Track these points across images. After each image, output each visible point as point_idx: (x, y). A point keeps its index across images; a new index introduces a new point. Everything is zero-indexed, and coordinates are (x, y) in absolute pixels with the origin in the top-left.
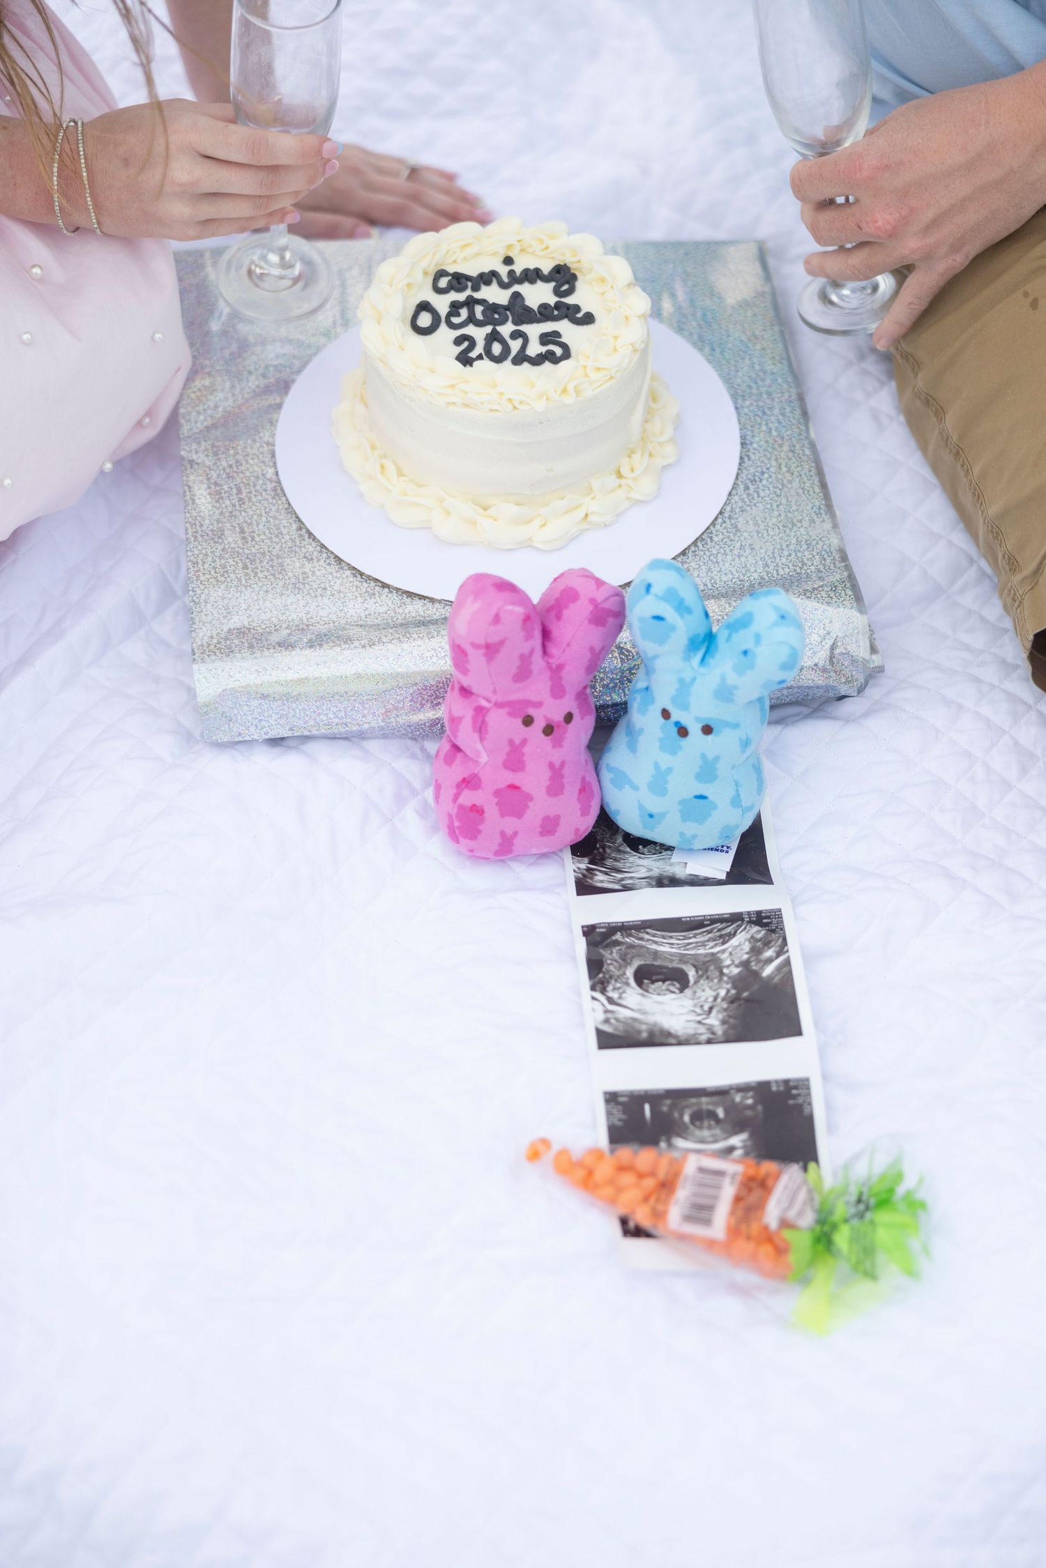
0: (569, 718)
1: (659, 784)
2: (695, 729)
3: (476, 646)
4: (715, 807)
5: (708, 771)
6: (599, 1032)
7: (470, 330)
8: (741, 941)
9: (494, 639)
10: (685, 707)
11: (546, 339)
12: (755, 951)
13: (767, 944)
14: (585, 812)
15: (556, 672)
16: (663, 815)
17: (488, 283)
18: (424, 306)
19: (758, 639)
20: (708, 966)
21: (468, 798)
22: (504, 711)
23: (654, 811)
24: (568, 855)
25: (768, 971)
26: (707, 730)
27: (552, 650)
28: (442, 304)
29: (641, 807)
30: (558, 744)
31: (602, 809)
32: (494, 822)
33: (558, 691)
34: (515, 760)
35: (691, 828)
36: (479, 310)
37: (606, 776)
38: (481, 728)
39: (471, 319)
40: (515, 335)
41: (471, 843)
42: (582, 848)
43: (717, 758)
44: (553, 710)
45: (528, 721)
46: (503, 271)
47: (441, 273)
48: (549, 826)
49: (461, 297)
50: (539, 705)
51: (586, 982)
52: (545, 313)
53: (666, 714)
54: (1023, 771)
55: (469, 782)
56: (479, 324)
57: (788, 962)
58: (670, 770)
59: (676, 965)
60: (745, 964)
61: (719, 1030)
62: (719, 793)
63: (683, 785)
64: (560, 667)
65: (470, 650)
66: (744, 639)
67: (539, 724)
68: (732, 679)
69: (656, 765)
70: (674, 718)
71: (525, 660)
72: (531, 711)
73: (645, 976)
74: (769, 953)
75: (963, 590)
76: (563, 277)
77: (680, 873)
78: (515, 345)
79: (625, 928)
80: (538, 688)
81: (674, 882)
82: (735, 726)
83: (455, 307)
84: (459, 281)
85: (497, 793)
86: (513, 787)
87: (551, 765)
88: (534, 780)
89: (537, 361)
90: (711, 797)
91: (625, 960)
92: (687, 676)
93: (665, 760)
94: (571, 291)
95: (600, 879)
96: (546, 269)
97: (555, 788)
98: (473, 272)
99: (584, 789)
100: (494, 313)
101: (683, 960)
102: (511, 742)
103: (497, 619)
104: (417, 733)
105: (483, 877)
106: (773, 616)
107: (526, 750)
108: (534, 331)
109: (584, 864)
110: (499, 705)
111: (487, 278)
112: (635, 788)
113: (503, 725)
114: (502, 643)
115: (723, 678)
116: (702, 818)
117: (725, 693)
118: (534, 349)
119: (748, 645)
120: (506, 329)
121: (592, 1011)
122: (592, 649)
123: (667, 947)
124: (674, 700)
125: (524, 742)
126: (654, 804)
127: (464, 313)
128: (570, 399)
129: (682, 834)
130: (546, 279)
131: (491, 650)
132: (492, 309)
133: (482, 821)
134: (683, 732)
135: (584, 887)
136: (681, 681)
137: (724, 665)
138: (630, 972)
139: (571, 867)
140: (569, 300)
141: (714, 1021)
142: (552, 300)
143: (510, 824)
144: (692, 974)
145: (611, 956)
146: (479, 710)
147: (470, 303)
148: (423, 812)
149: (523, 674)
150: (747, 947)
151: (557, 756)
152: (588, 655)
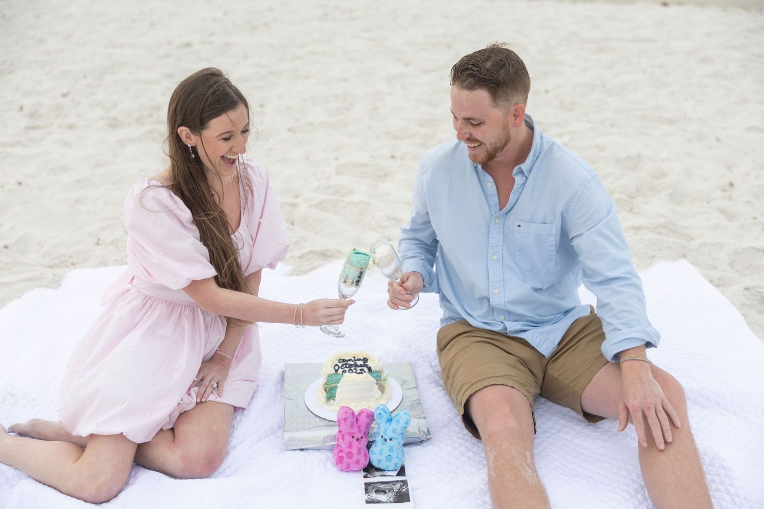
0: (362, 438)
1: (381, 453)
2: (388, 440)
3: (342, 419)
4: (393, 458)
5: (391, 449)
6: (366, 501)
7: (345, 369)
8: (398, 485)
9: (345, 417)
10: (386, 435)
11: (361, 370)
12: (401, 487)
13: (404, 485)
14: (366, 460)
15: (359, 427)
16: (382, 460)
17: (350, 361)
18: (336, 365)
19: (400, 417)
20: (391, 490)
21: (340, 454)
22: (348, 435)
23: (380, 459)
24: (362, 471)
25: (403, 490)
26: (391, 439)
27: (358, 422)
28: (340, 365)
29: (377, 459)
30: (360, 443)
31: (370, 462)
32: (346, 460)
33: (360, 431)
34: (350, 446)
35: (388, 463)
36: (347, 366)
37: (370, 453)
38: (343, 438)
39: (346, 367)
40: (354, 369)
41: (341, 465)
42: (365, 470)
43: (393, 447)
44: (359, 435)
45: (353, 437)
46: (353, 359)
47: (341, 359)
48: (358, 462)
49: (344, 363)
50: (355, 434)
51: (364, 492)
52: (361, 366)
53: (382, 437)
54: (461, 456)
55: (341, 451)
56: (348, 368)
57: (408, 489)
58: (383, 449)
59: (384, 489)
60: (399, 489)
61: (392, 501)
62: (394, 455)
63: (386, 453)
64: (360, 426)
65: (341, 420)
66: (398, 418)
67: (355, 438)
68: (395, 427)
69: (381, 449)
70: (384, 437)
71: (352, 423)
72: (354, 435)
73: (377, 492)
74: (404, 487)
75: (451, 426)
76: (365, 360)
77: (386, 474)
78: (355, 371)
79: (373, 483)
80: (355, 430)
81: (385, 476)
82: (397, 439)
83: (343, 365)
84: (344, 360)
85: (347, 453)
86: (350, 452)
87: (358, 448)
88: (354, 451)
89: (358, 374)
90: (393, 456)
91: (373, 489)
92: (386, 427)
93: (382, 447)
94: (367, 362)
95: (369, 475)
96: (362, 359)
97: (359, 453)
98: (347, 359)
99: (365, 454)
100: (351, 366)
101: (385, 488)
102: (349, 442)
103: (346, 413)
104: (331, 449)
105: (344, 475)
106: (404, 413)
107: (353, 444)
108: (358, 369)
109: (366, 473)
110: (347, 433)
111: (350, 360)
112: (376, 454)
113: (348, 438)
114: (347, 418)
115: (393, 427)
116: (390, 461)
117: (394, 431)
118: (358, 371)
119: (399, 419)
120: (353, 368)
121: (365, 497)
122: (367, 423)
123: (382, 486)
124: (384, 433)
125: (352, 442)
126: (380, 457)
127: (344, 366)
128: (365, 380)
129: (386, 465)
130: (361, 360)
131: (345, 420)
132: (351, 365)
133: (343, 460)
134: (386, 440)
135: (365, 477)
136: (385, 429)
137: (394, 424)
138: (374, 491)
139: (363, 474)
140: (366, 364)
141: (391, 499)
142: (363, 364)
143: (349, 461)
144: (387, 491)
145: (370, 488)
146: (343, 435)
147: (346, 364)
148: (332, 463)
149: (352, 426)
150: (399, 486)
151: (359, 446)
152: (366, 424)
